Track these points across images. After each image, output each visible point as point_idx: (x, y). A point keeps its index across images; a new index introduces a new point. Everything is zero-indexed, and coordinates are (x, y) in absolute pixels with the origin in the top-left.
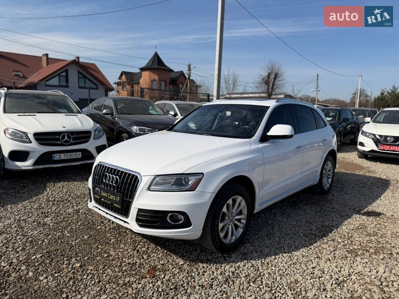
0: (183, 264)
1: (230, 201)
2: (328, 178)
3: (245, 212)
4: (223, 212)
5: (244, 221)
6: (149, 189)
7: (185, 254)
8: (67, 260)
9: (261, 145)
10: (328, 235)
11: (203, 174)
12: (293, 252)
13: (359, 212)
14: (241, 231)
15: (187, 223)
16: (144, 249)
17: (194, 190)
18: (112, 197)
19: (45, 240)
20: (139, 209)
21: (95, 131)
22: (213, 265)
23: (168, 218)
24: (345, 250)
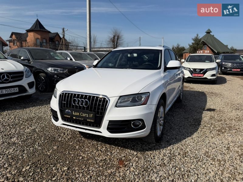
0: (137, 154)
3: (163, 115)
5: (163, 122)
6: (116, 106)
7: (133, 147)
8: (54, 166)
9: (166, 74)
10: (201, 124)
11: (149, 92)
12: (192, 136)
13: (204, 110)
14: (162, 127)
16: (104, 149)
17: (146, 104)
18: (84, 115)
19: (24, 155)
20: (110, 121)
21: (26, 71)
22: (155, 151)
24: (216, 131)
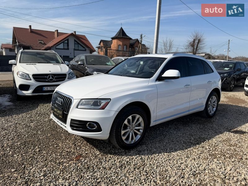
1: (130, 117)
2: (213, 107)
3: (143, 125)
4: (125, 124)
5: (141, 131)
6: (77, 107)
7: (102, 149)
8: (33, 147)
9: (158, 83)
11: (110, 99)
14: (139, 137)
15: (99, 129)
16: (79, 144)
17: (104, 109)
18: (58, 112)
19: (26, 135)
20: (71, 119)
21: (69, 74)
22: (117, 156)
23: (87, 125)
24: (208, 154)
